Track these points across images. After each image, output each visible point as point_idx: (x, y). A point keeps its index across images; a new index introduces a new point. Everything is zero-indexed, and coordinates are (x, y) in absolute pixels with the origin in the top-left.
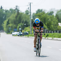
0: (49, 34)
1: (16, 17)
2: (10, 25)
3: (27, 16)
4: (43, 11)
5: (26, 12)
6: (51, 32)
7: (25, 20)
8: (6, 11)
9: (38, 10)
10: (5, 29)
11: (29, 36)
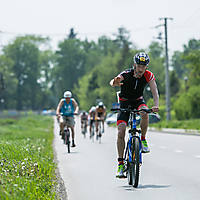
3: (155, 63)
9: (190, 42)
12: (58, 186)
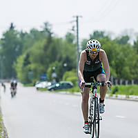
0: (119, 86)
1: (46, 48)
2: (32, 66)
3: (70, 47)
4: (105, 35)
5: (66, 36)
6: (124, 83)
7: (64, 56)
8: (23, 35)
9: (95, 33)
10: (19, 75)
11: (73, 91)
12: (3, 132)
